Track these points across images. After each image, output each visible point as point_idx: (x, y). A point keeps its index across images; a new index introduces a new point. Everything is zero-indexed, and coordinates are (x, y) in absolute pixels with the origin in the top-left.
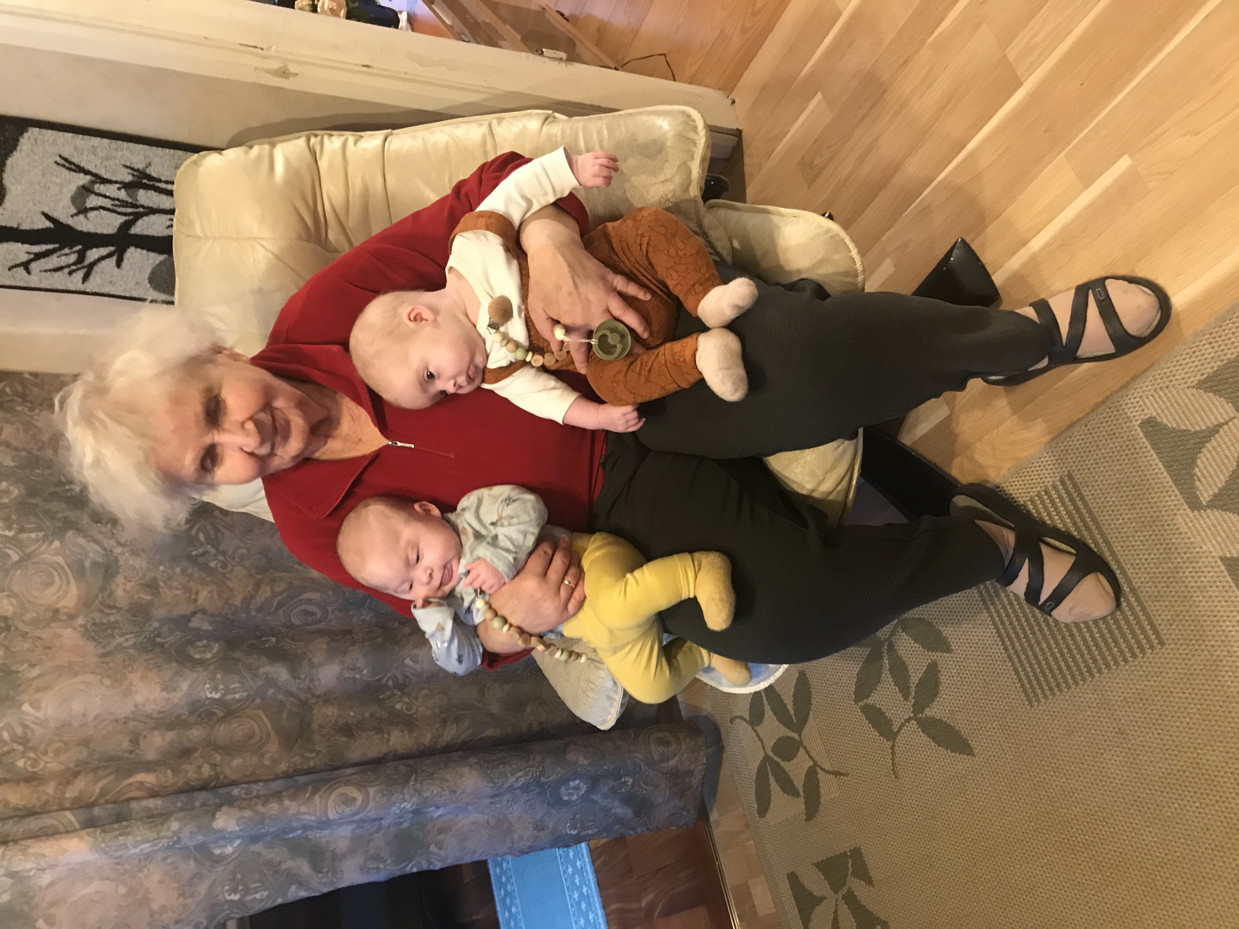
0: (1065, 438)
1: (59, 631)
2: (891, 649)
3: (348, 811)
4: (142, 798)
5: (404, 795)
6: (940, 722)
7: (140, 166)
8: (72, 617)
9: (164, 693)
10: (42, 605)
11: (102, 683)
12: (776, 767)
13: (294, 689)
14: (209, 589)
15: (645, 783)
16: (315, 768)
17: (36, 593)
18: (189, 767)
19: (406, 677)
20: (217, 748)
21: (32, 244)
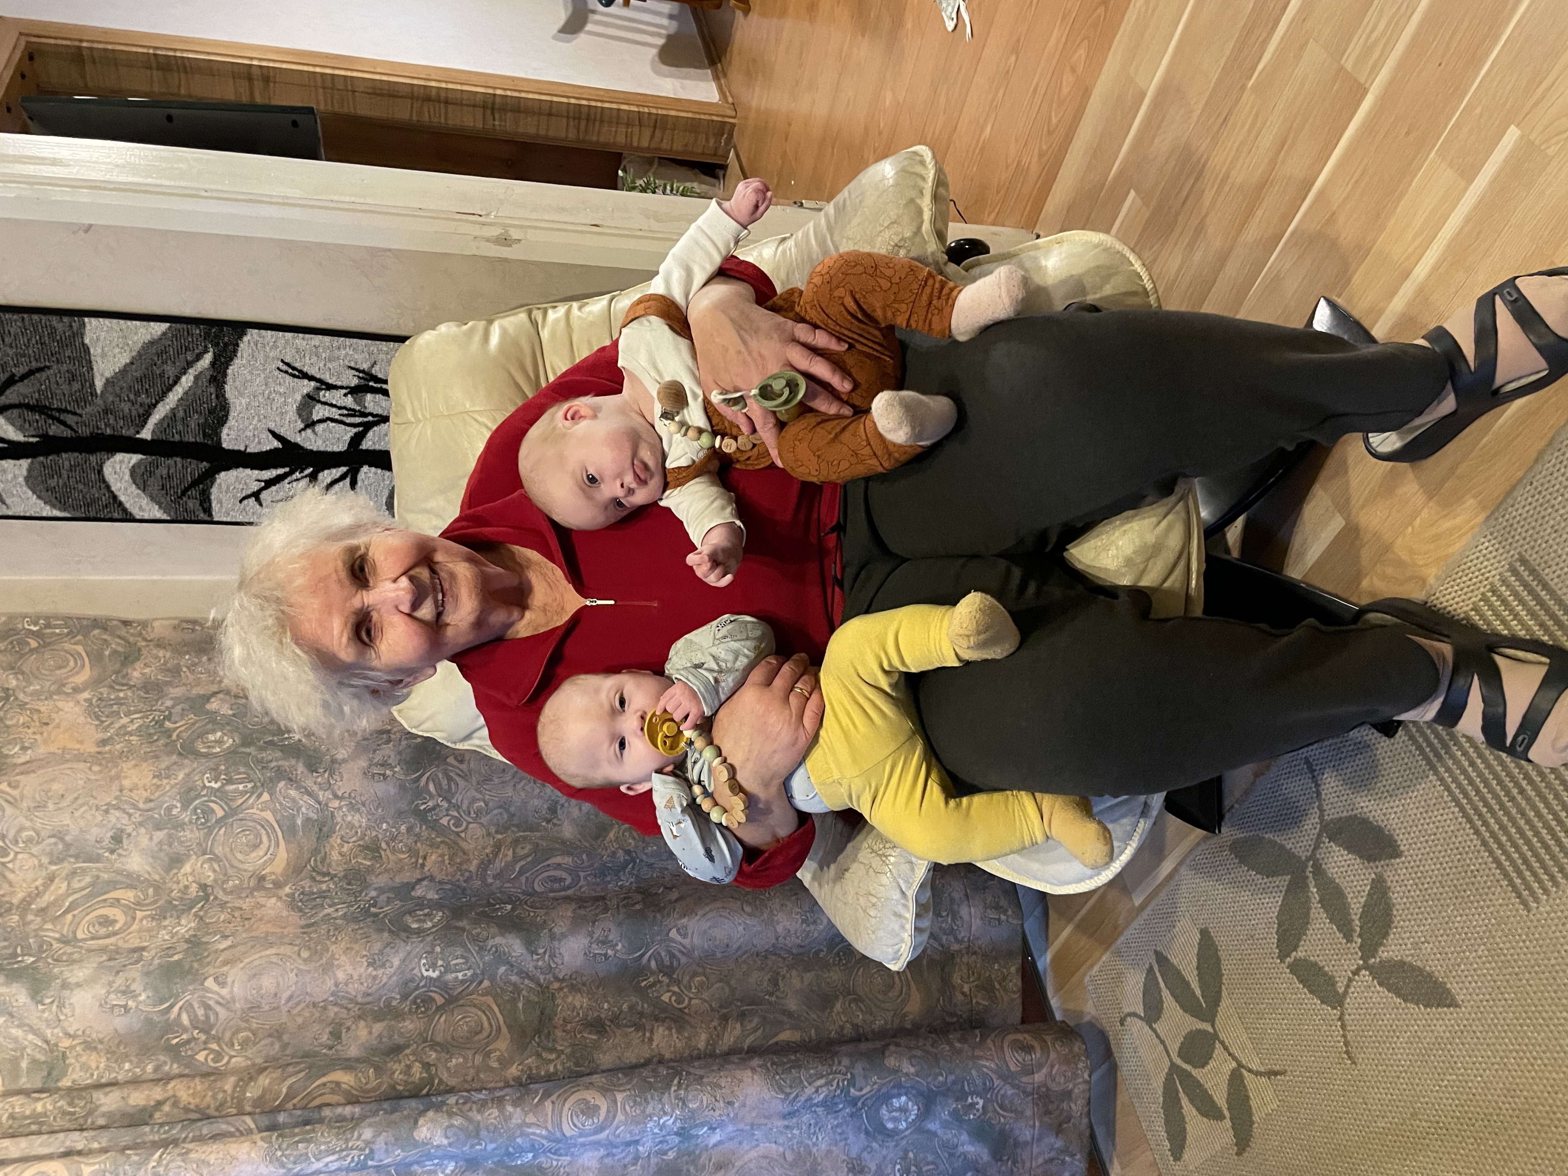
0: (1506, 509)
1: (262, 901)
2: (1318, 871)
3: (589, 1125)
4: (339, 1105)
5: (663, 1105)
6: (1402, 963)
7: (365, 366)
8: (278, 885)
9: (371, 969)
10: (245, 871)
11: (299, 955)
12: (1186, 1077)
13: (530, 967)
14: (440, 851)
15: (1001, 1107)
16: (556, 1073)
17: (240, 856)
18: (396, 1066)
19: (672, 956)
20: (435, 1045)
21: (262, 468)
